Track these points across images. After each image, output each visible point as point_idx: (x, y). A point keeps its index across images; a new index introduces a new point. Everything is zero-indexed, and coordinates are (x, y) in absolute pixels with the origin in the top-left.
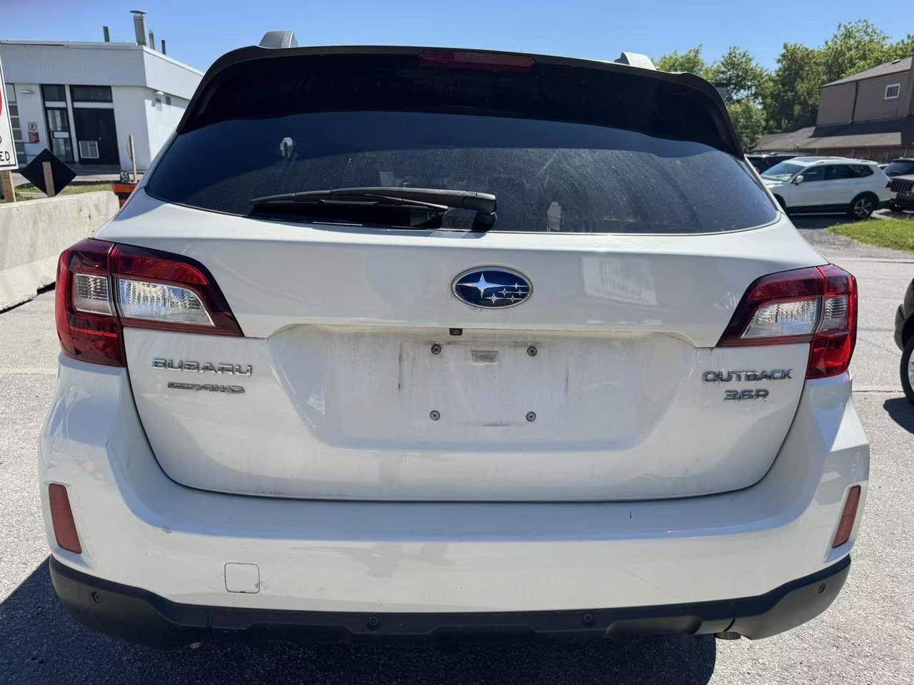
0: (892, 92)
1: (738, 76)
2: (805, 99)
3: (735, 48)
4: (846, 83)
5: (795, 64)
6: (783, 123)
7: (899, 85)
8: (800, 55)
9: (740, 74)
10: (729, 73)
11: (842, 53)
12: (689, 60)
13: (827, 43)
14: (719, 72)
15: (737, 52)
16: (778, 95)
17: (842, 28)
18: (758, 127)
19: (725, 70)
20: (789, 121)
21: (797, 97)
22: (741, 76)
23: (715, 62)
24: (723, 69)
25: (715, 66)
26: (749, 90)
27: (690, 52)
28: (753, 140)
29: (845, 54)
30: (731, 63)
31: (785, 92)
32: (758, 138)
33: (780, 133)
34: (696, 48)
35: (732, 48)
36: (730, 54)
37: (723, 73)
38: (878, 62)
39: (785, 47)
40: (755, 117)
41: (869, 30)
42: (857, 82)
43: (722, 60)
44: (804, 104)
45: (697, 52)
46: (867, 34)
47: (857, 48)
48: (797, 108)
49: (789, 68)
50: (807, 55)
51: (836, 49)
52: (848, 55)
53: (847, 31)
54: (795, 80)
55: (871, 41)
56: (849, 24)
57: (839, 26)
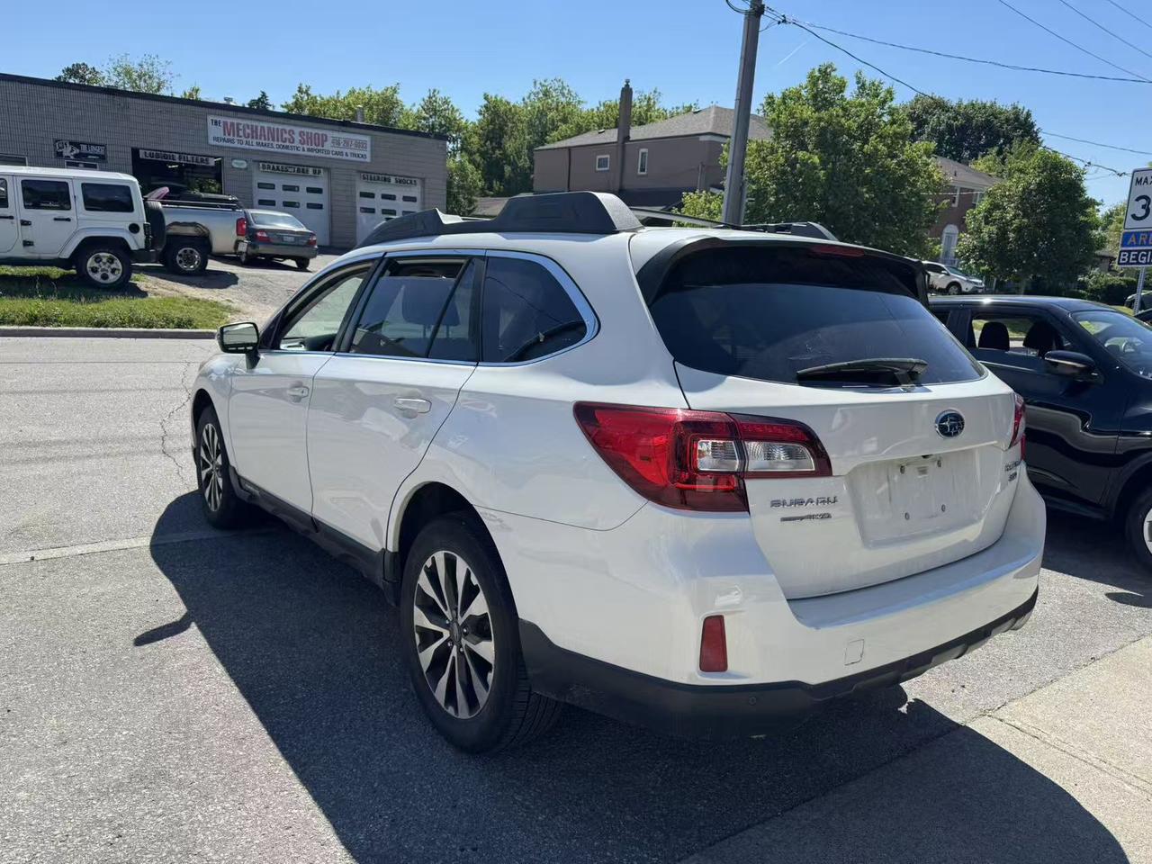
0: (603, 163)
1: (441, 125)
2: (514, 160)
3: (435, 91)
4: (558, 149)
5: (497, 119)
6: (495, 185)
7: (608, 156)
8: (502, 109)
9: (443, 122)
10: (431, 120)
11: (542, 113)
12: (386, 100)
13: (524, 99)
14: (419, 117)
15: (437, 96)
16: (486, 152)
17: (538, 86)
18: (475, 188)
19: (428, 116)
20: (501, 182)
21: (505, 156)
22: (445, 125)
23: (414, 105)
24: (424, 114)
25: (415, 110)
26: (454, 143)
27: (387, 90)
28: (471, 202)
29: (546, 115)
30: (431, 107)
31: (493, 149)
32: (476, 201)
33: (492, 196)
34: (394, 86)
35: (432, 91)
36: (430, 97)
37: (424, 119)
38: (580, 130)
39: (486, 98)
40: (471, 176)
41: (566, 92)
42: (569, 149)
43: (422, 103)
44: (513, 164)
45: (395, 91)
46: (563, 95)
47: (557, 109)
48: (508, 169)
49: (492, 121)
50: (510, 109)
51: (539, 107)
52: (550, 115)
53: (544, 89)
54: (501, 137)
55: (569, 104)
56: (545, 81)
57: (535, 82)
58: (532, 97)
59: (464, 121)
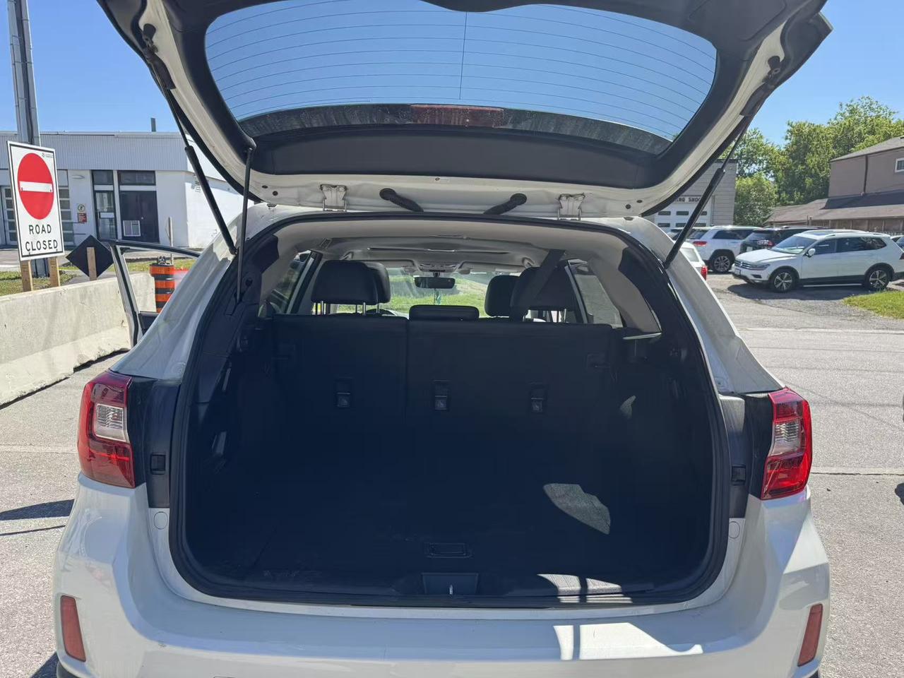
0: (902, 165)
2: (816, 172)
4: (858, 156)
5: (803, 139)
6: (795, 196)
8: (807, 130)
9: (751, 149)
11: (850, 129)
16: (789, 169)
18: (771, 199)
20: (801, 193)
21: (807, 170)
22: (752, 151)
26: (760, 164)
28: (766, 212)
29: (853, 129)
31: (796, 165)
32: (771, 210)
33: (793, 204)
38: (887, 137)
39: (790, 124)
40: (767, 190)
41: (874, 106)
42: (867, 156)
44: (815, 176)
46: (872, 110)
47: (865, 123)
48: (808, 181)
49: (796, 143)
50: (814, 130)
51: (845, 124)
52: (857, 130)
53: (851, 108)
54: (805, 154)
55: (878, 117)
56: (852, 101)
57: (841, 105)
58: (839, 117)
59: (770, 145)
